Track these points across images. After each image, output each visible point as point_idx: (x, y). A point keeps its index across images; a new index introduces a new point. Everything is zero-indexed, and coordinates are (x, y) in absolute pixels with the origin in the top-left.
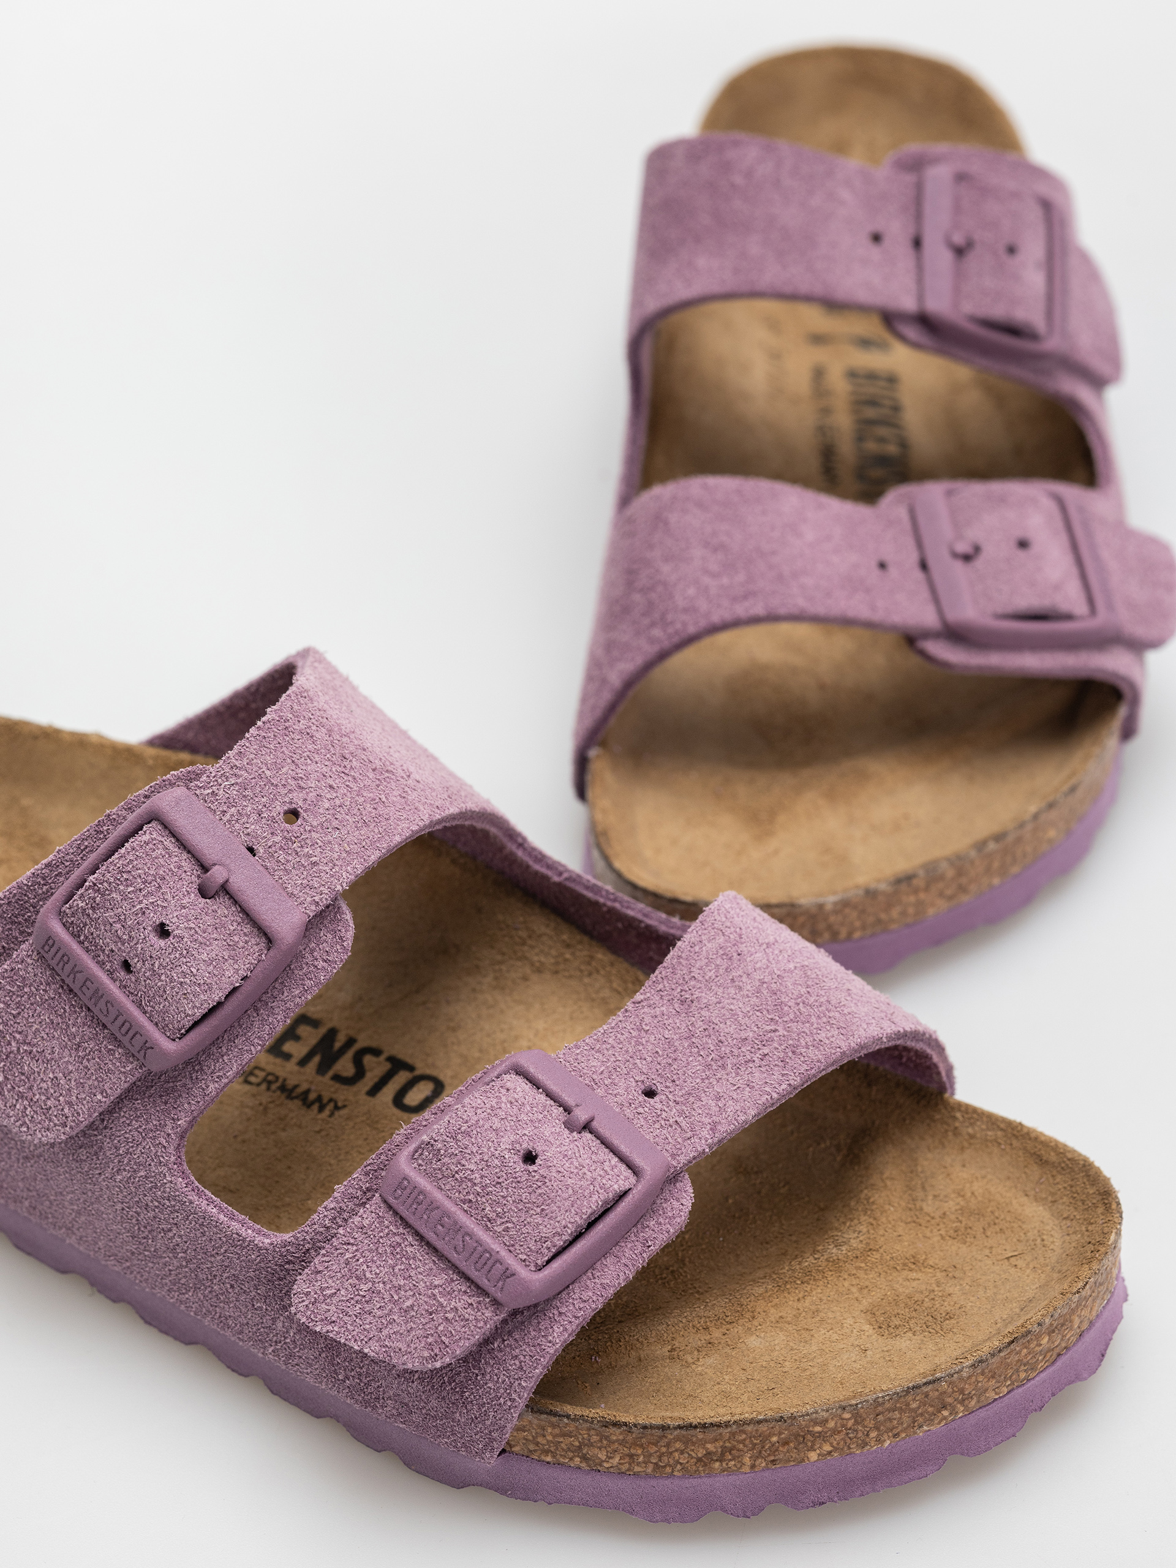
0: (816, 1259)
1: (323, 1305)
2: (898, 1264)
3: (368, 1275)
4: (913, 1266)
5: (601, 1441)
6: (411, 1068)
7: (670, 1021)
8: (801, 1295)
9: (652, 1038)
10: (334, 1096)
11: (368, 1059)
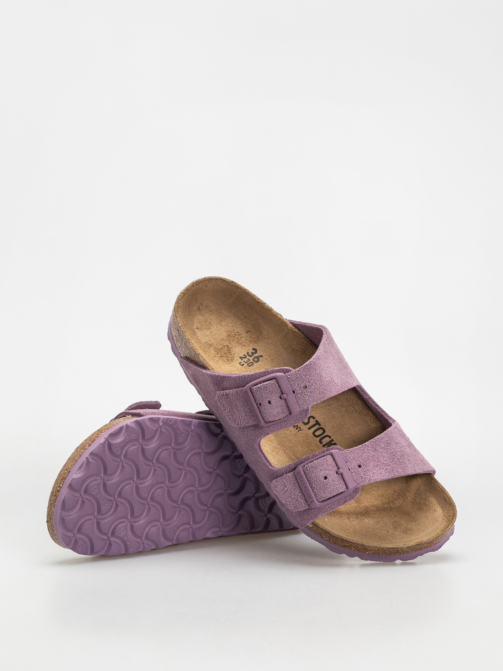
0: (387, 505)
1: (277, 488)
2: (404, 513)
3: (287, 486)
4: (407, 515)
5: (325, 534)
6: (320, 425)
7: (370, 452)
8: (381, 513)
9: (365, 454)
10: (301, 427)
11: (311, 419)
